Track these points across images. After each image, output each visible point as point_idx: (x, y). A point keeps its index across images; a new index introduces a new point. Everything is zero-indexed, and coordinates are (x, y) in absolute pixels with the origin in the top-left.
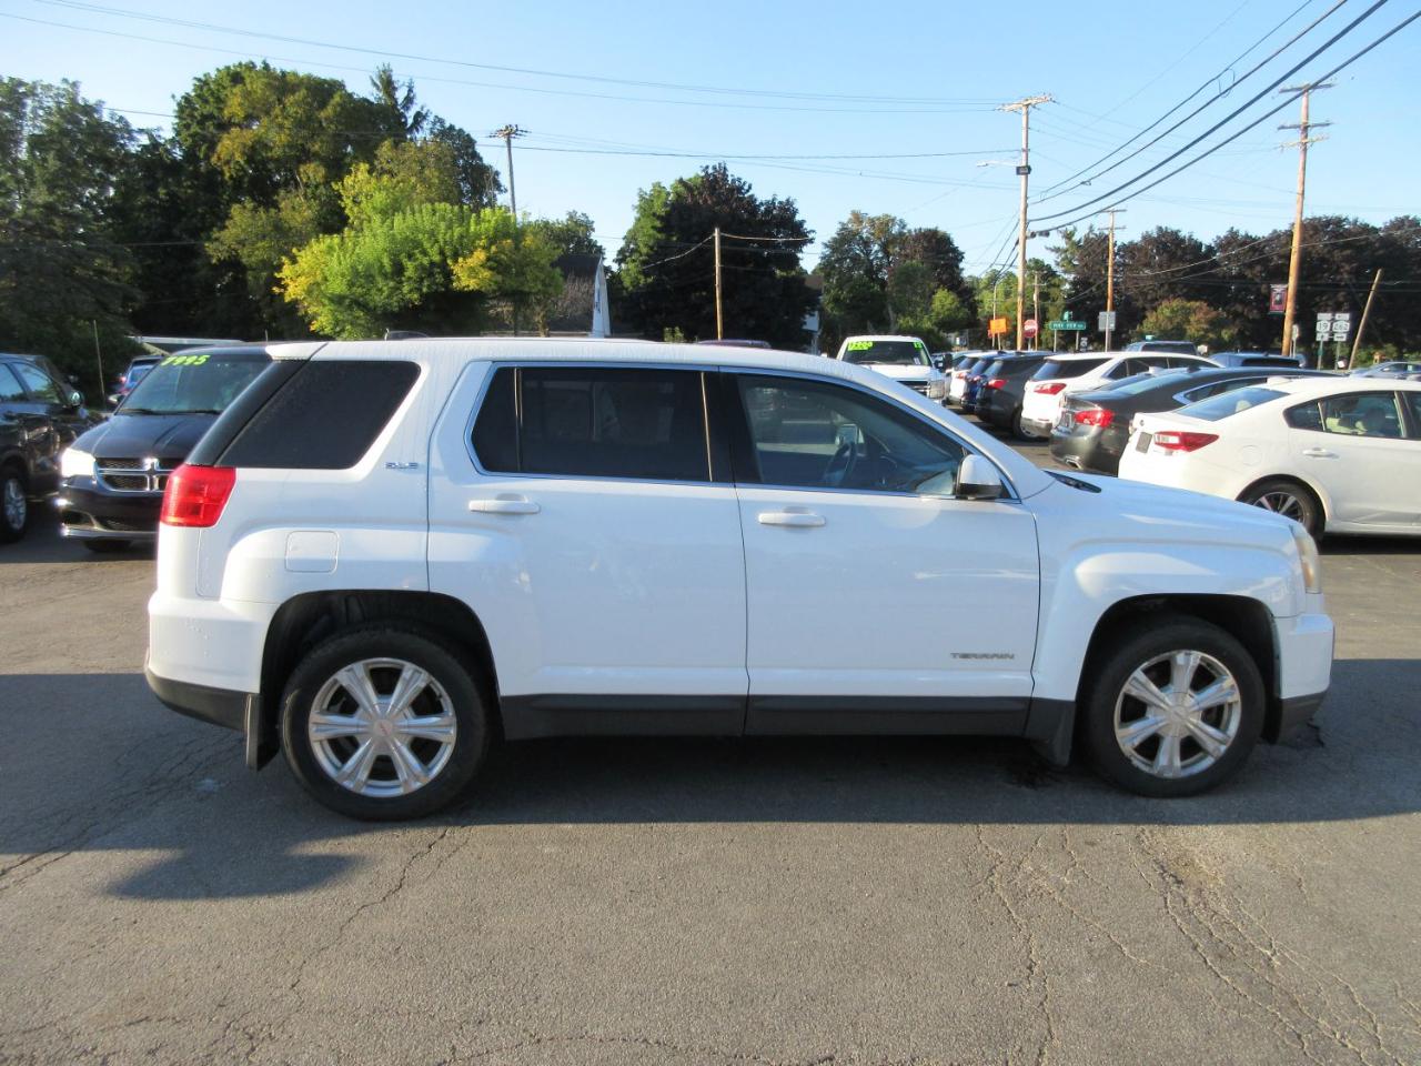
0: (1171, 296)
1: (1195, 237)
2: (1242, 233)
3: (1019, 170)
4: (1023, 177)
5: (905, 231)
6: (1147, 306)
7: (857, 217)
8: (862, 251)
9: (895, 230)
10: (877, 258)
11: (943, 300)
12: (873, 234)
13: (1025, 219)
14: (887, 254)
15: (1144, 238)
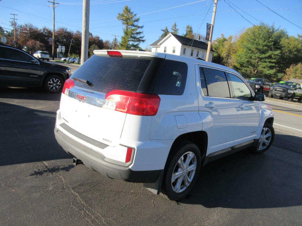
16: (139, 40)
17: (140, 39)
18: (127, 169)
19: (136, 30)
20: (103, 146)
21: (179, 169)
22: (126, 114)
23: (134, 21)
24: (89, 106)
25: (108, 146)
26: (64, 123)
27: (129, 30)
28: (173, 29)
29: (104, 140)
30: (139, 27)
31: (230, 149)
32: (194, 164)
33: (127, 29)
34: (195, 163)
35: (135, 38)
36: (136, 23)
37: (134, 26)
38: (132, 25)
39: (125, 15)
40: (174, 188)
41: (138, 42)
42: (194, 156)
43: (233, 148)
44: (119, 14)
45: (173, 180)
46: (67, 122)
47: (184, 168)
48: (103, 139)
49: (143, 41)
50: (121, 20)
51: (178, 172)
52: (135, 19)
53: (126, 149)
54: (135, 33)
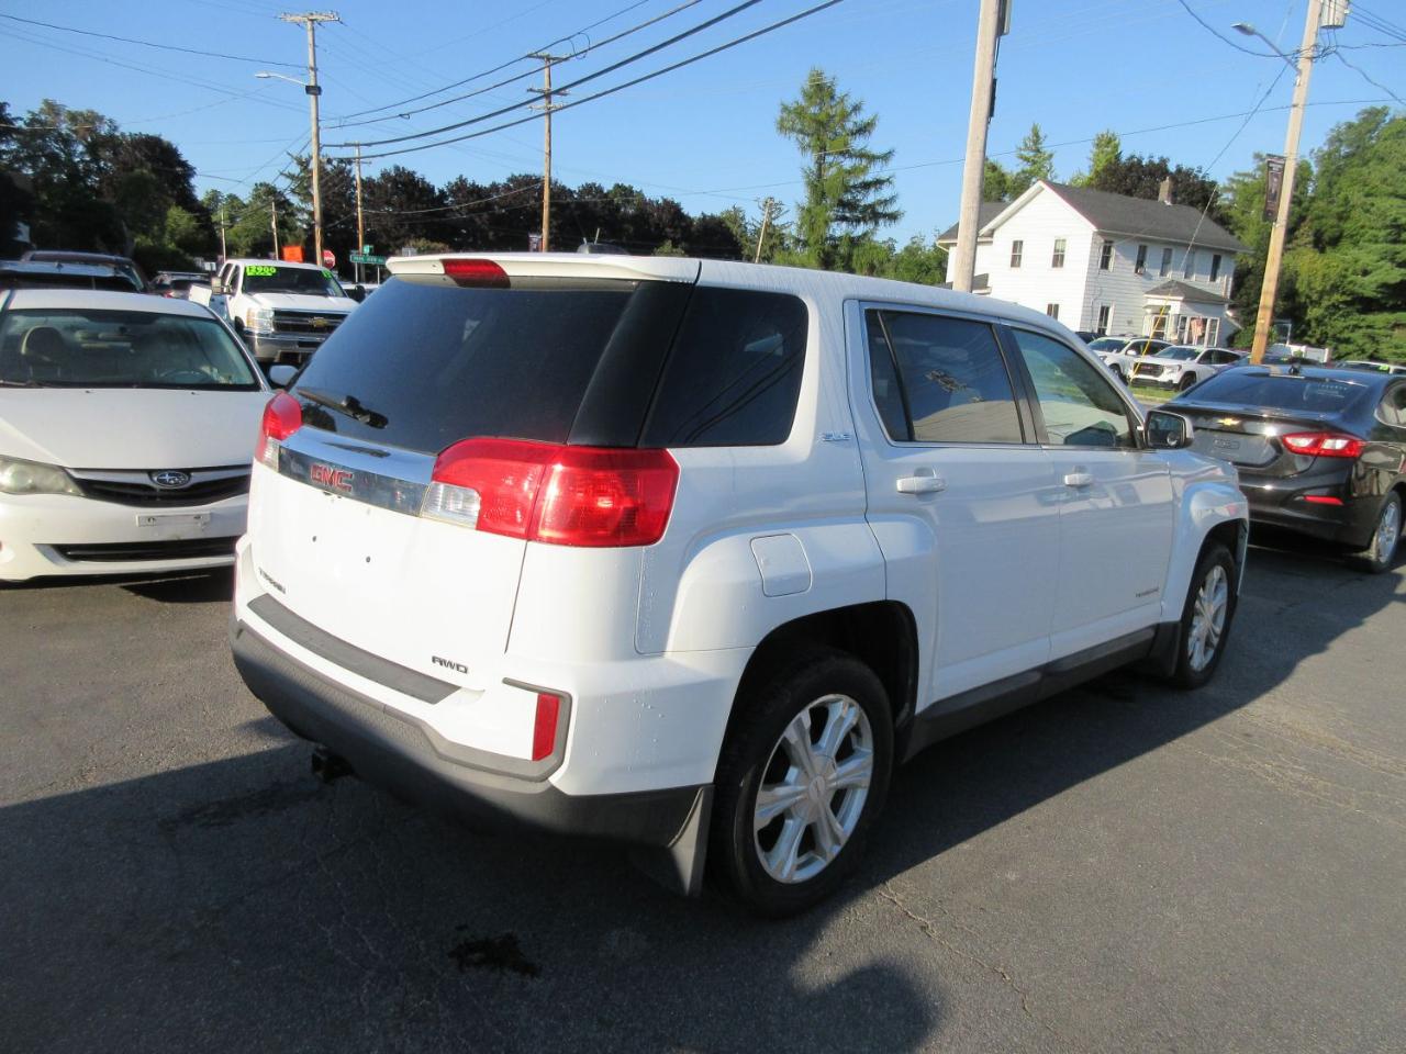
0: (413, 235)
1: (427, 180)
2: (470, 181)
3: (309, 89)
4: (312, 97)
5: (117, 134)
6: (391, 243)
7: (52, 108)
8: (62, 150)
9: (104, 130)
10: (82, 161)
11: (177, 217)
12: (75, 132)
13: (318, 144)
14: (96, 159)
15: (383, 175)
16: (873, 214)
17: (880, 209)
18: (539, 788)
19: (864, 170)
20: (433, 690)
21: (792, 773)
22: (524, 542)
23: (853, 134)
24: (368, 512)
25: (456, 688)
26: (267, 596)
27: (830, 173)
28: (1027, 159)
29: (438, 663)
30: (872, 158)
31: (1037, 677)
32: (859, 757)
33: (820, 169)
34: (867, 754)
35: (852, 206)
36: (858, 144)
37: (851, 156)
38: (842, 153)
39: (813, 110)
40: (767, 860)
41: (871, 226)
42: (860, 718)
43: (1048, 670)
44: (785, 109)
45: (761, 820)
46: (280, 588)
47: (812, 767)
48: (434, 659)
49: (893, 217)
50: (794, 135)
51: (787, 784)
52: (855, 123)
53: (532, 699)
54: (854, 187)
